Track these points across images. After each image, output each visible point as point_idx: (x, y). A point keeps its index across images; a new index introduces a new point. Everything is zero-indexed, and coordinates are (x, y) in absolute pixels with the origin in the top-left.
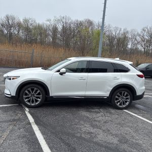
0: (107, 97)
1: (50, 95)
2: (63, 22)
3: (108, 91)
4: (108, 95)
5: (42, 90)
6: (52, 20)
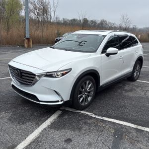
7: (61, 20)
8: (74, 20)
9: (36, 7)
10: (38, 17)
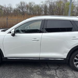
0: (64, 59)
2: (50, 2)
3: (65, 52)
4: (65, 57)
6: (44, 2)
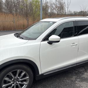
1: (40, 73)
5: (29, 69)
7: (72, 12)
8: (82, 12)
9: (57, 6)
10: (57, 12)
